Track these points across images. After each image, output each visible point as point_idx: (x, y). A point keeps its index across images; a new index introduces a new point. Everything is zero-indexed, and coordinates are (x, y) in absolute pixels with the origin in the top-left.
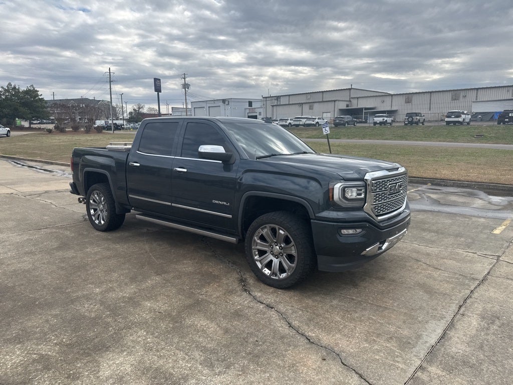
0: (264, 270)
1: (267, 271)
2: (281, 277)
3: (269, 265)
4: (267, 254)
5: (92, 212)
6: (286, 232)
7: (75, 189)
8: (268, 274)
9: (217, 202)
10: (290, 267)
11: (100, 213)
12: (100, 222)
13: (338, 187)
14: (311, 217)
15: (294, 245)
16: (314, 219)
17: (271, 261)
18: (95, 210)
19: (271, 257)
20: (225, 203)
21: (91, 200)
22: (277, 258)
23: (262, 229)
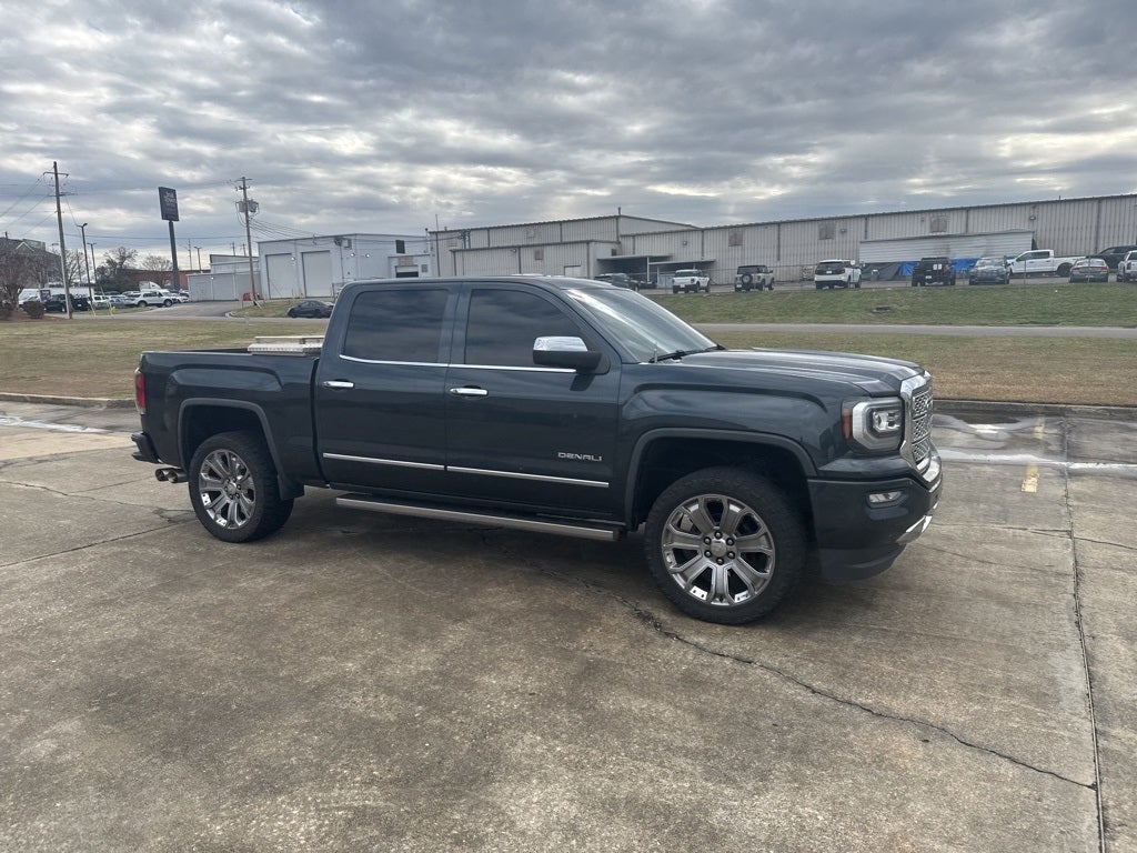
0: (692, 591)
1: (699, 593)
2: (736, 601)
3: (704, 580)
4: (698, 557)
5: (206, 499)
6: (747, 507)
7: (148, 449)
8: (704, 598)
9: (570, 456)
10: (755, 580)
11: (228, 500)
12: (231, 522)
13: (860, 409)
14: (808, 474)
15: (766, 534)
16: (814, 478)
17: (709, 571)
18: (214, 495)
19: (708, 563)
20: (589, 457)
21: (204, 471)
22: (720, 564)
23: (687, 506)
